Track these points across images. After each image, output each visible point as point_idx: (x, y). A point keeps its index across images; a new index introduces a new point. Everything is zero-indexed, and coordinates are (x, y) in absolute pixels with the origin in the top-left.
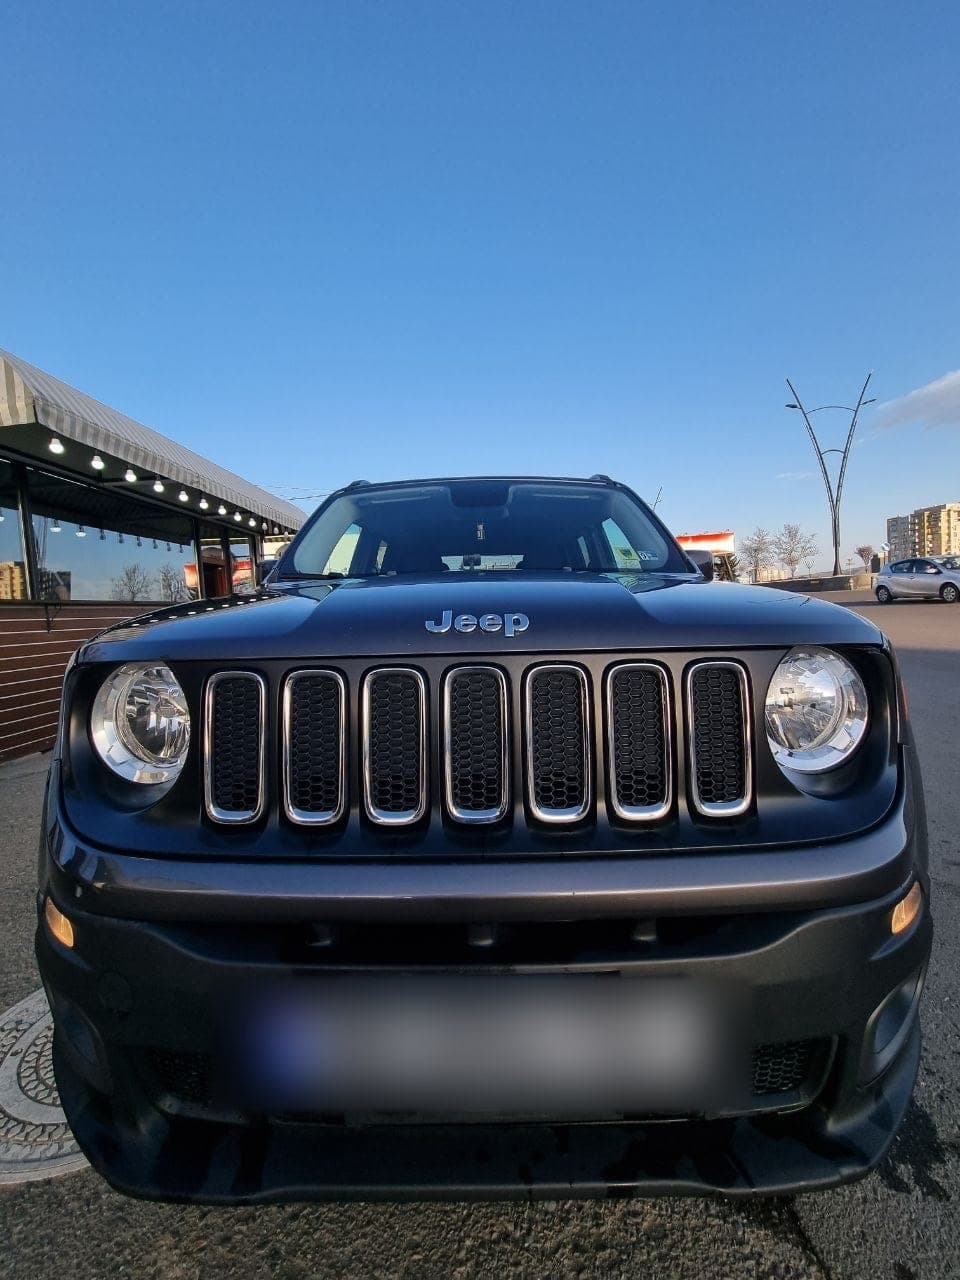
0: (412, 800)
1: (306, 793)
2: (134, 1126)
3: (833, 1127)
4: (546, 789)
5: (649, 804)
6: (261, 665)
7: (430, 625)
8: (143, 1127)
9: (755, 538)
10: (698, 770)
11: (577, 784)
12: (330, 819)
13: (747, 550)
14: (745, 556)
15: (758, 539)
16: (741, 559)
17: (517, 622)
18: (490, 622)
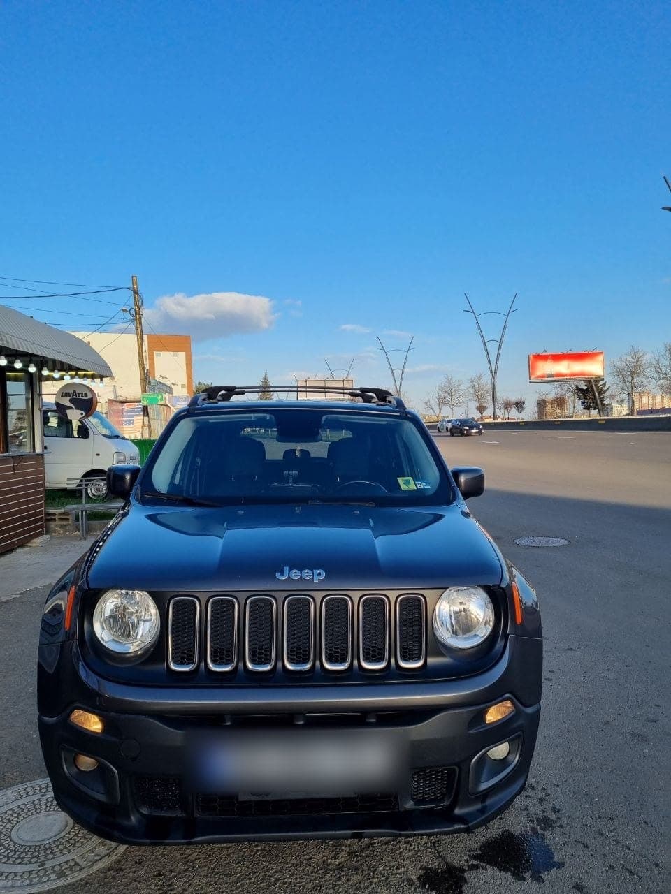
0: (268, 659)
1: (217, 656)
2: (129, 818)
3: (457, 811)
4: (330, 655)
5: (378, 662)
6: (198, 595)
7: (278, 575)
8: (133, 819)
9: (629, 358)
10: (400, 646)
11: (345, 652)
12: (228, 669)
13: (620, 373)
14: (617, 380)
15: (633, 360)
16: (612, 384)
17: (319, 574)
18: (307, 574)
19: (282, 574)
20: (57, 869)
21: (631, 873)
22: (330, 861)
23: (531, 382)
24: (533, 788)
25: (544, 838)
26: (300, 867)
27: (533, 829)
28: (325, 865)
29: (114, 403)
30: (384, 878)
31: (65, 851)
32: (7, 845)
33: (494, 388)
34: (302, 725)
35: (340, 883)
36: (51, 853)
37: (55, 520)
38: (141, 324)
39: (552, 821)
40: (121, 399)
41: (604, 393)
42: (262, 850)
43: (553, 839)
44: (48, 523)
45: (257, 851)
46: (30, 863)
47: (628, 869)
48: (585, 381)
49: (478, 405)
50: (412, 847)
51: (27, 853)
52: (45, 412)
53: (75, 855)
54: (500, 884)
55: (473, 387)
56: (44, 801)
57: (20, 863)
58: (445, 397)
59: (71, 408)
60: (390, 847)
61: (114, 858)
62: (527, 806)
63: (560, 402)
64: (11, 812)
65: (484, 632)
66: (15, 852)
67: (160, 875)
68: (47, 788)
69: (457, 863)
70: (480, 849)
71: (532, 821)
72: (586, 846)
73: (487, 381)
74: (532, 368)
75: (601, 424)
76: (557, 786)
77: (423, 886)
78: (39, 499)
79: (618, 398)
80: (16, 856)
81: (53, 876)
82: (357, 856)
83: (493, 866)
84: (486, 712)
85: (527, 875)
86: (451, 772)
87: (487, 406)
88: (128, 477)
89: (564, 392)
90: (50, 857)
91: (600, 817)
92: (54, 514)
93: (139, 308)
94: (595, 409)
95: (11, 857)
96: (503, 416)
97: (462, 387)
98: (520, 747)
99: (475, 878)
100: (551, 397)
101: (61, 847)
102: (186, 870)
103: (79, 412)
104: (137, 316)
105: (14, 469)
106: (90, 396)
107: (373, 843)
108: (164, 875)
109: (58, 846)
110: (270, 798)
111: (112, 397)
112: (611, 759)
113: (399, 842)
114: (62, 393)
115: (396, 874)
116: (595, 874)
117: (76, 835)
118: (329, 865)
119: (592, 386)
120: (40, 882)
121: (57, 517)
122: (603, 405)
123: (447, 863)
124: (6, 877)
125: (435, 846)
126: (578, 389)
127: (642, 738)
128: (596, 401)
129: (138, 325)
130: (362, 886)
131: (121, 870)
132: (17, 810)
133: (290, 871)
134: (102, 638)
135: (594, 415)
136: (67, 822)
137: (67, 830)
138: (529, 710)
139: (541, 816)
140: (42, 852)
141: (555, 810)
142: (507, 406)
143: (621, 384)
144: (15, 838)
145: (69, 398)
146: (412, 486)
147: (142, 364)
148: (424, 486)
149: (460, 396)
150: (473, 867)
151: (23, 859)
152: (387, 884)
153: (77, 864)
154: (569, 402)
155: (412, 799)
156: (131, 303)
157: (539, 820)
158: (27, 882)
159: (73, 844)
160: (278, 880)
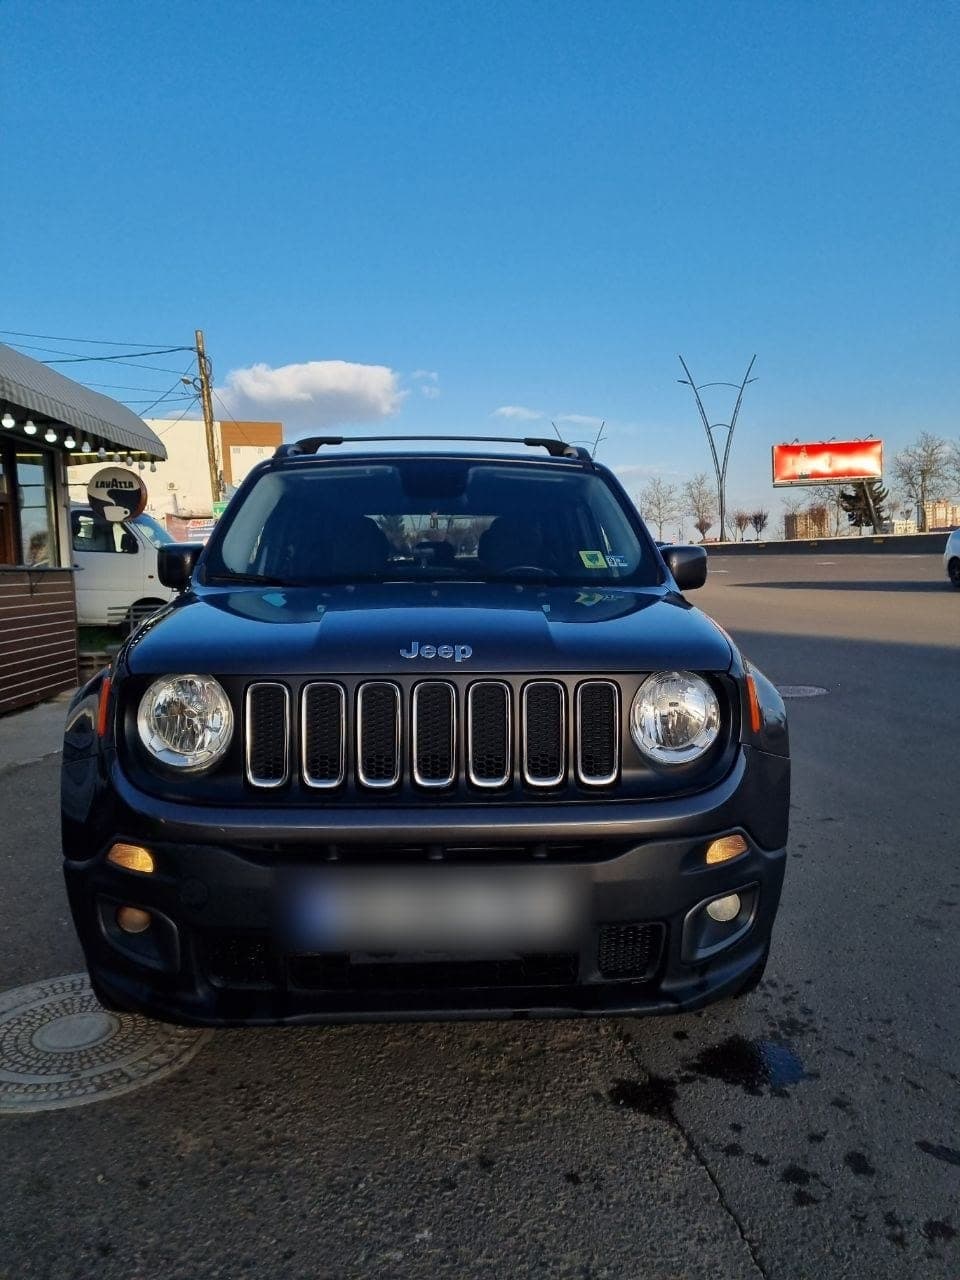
0: (390, 772)
1: (316, 767)
2: (194, 991)
3: (665, 986)
4: (481, 765)
5: (551, 776)
6: (286, 679)
7: (403, 653)
8: (200, 993)
9: (920, 451)
10: (583, 754)
11: (502, 762)
12: (334, 784)
13: (906, 473)
14: (900, 482)
15: (924, 453)
16: (893, 489)
17: (464, 652)
18: (445, 651)
19: (409, 651)
20: (97, 1080)
21: (916, 1087)
22: (483, 1071)
23: (774, 486)
24: (774, 985)
25: (790, 1045)
26: (441, 1077)
27: (774, 1035)
28: (476, 1078)
29: (174, 519)
30: (560, 1092)
31: (108, 1059)
32: (26, 1053)
33: (721, 496)
34: (439, 860)
35: (496, 1097)
36: (89, 1061)
37: (92, 667)
38: (210, 401)
39: (802, 1023)
40: (184, 513)
41: (881, 500)
42: (385, 1058)
43: (803, 1046)
44: (83, 671)
45: (380, 1059)
46: (59, 1073)
47: (910, 1082)
48: (854, 485)
49: (697, 520)
50: (599, 1056)
51: (54, 1061)
52: (75, 515)
53: (123, 1064)
54: (727, 1100)
55: (691, 495)
56: (77, 1000)
57: (44, 1074)
58: (650, 510)
59: (111, 504)
60: (568, 1055)
61: (177, 1067)
62: (766, 1006)
63: (818, 515)
64: (31, 1013)
65: (705, 740)
66: (38, 1060)
67: (242, 1087)
68: (82, 984)
69: (664, 1075)
70: (698, 1058)
71: (773, 1025)
72: (851, 1054)
73: (712, 483)
74: (777, 466)
75: (877, 544)
76: (809, 982)
77: (615, 1102)
78: (70, 636)
79: (902, 508)
80: (40, 1065)
81: (92, 1089)
82: (522, 1066)
83: (717, 1078)
84: (708, 847)
85: (765, 1088)
86: (656, 930)
87: (712, 522)
88: (188, 560)
89: (823, 500)
90: (87, 1066)
91: (871, 1020)
92: (90, 659)
93: (207, 377)
94: (868, 525)
95: (32, 1066)
96: (734, 536)
97: (675, 495)
98: (755, 906)
99: (690, 1092)
100: (804, 508)
101: (102, 1055)
102: (280, 1081)
103: (122, 509)
104: (204, 388)
105: (32, 590)
106: (136, 487)
107: (544, 1051)
108: (248, 1087)
109: (97, 1054)
110: (395, 959)
111: (172, 511)
112: (887, 950)
113: (582, 1049)
114: (97, 483)
115: (577, 1087)
116: (864, 1088)
117: (124, 1040)
118: (482, 1075)
119: (864, 491)
120: (73, 1096)
121: (95, 663)
122: (880, 519)
123: (650, 1075)
124: (26, 1089)
125: (633, 1056)
126: (844, 496)
127: (933, 926)
128: (870, 511)
129: (206, 403)
130: (529, 1101)
131: (187, 1081)
132: (40, 1010)
133: (426, 1083)
134: (151, 746)
135: (867, 532)
136: (110, 1025)
137: (111, 1034)
138: (770, 855)
139: (785, 1018)
140: (76, 1062)
141: (806, 1011)
142: (741, 521)
143: (907, 488)
144: (38, 1045)
145: (107, 490)
146: (601, 563)
147: (212, 460)
148: (618, 564)
149: (672, 509)
150: (687, 1080)
151: (49, 1069)
152: (564, 1099)
153: (124, 1074)
154: (831, 516)
155: (600, 969)
156: (196, 370)
157: (782, 1024)
158: (56, 1095)
159: (118, 1051)
160: (408, 1094)
